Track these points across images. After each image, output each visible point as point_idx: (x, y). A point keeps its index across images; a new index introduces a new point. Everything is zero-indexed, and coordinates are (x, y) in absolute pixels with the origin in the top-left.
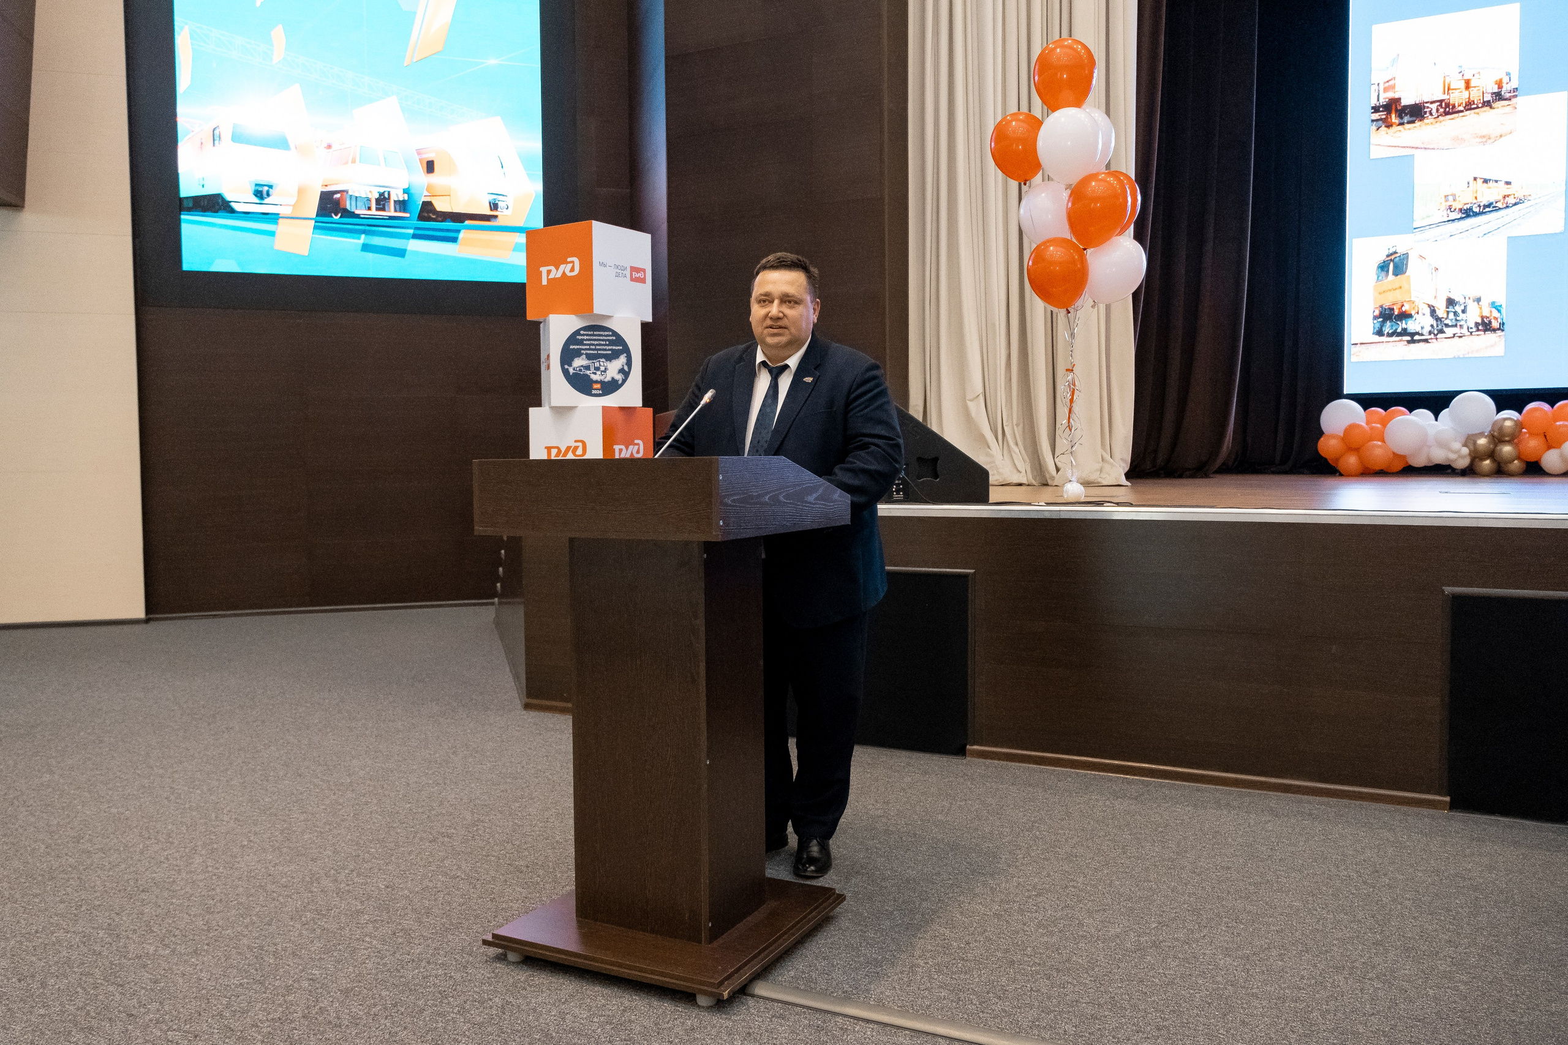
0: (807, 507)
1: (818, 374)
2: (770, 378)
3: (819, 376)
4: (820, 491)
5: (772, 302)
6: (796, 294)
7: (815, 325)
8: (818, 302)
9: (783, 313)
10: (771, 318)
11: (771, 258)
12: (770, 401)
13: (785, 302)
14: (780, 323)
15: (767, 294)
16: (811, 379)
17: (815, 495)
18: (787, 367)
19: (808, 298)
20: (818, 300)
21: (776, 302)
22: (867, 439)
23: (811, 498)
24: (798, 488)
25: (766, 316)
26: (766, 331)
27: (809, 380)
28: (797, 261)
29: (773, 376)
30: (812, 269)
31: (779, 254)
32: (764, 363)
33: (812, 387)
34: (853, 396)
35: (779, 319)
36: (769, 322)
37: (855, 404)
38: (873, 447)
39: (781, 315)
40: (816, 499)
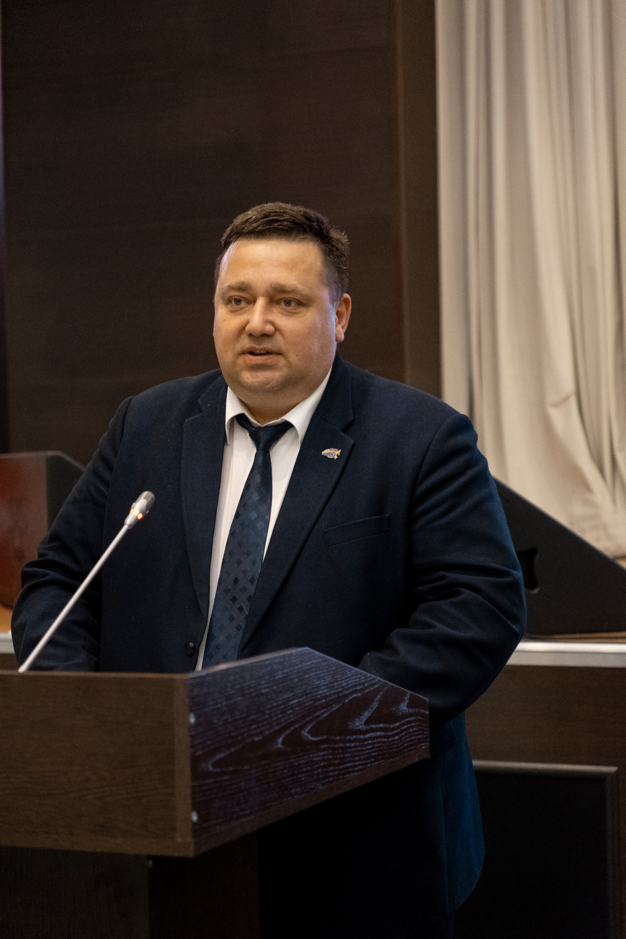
0: (350, 741)
1: (352, 441)
2: (254, 451)
3: (354, 446)
4: (375, 705)
5: (252, 301)
6: (300, 287)
7: (340, 345)
8: (346, 301)
9: (272, 323)
10: (250, 335)
11: (252, 213)
12: (255, 497)
13: (278, 302)
14: (267, 345)
15: (243, 287)
16: (338, 452)
17: (367, 714)
18: (287, 426)
19: (325, 294)
20: (347, 296)
21: (261, 302)
22: (452, 576)
23: (359, 723)
24: (335, 707)
25: (242, 330)
26: (241, 360)
27: (332, 453)
28: (304, 220)
29: (261, 446)
30: (334, 234)
31: (269, 206)
32: (240, 419)
33: (339, 470)
34: (423, 487)
35: (265, 336)
36: (246, 343)
37: (426, 505)
38: (467, 594)
39: (269, 328)
40: (367, 723)
